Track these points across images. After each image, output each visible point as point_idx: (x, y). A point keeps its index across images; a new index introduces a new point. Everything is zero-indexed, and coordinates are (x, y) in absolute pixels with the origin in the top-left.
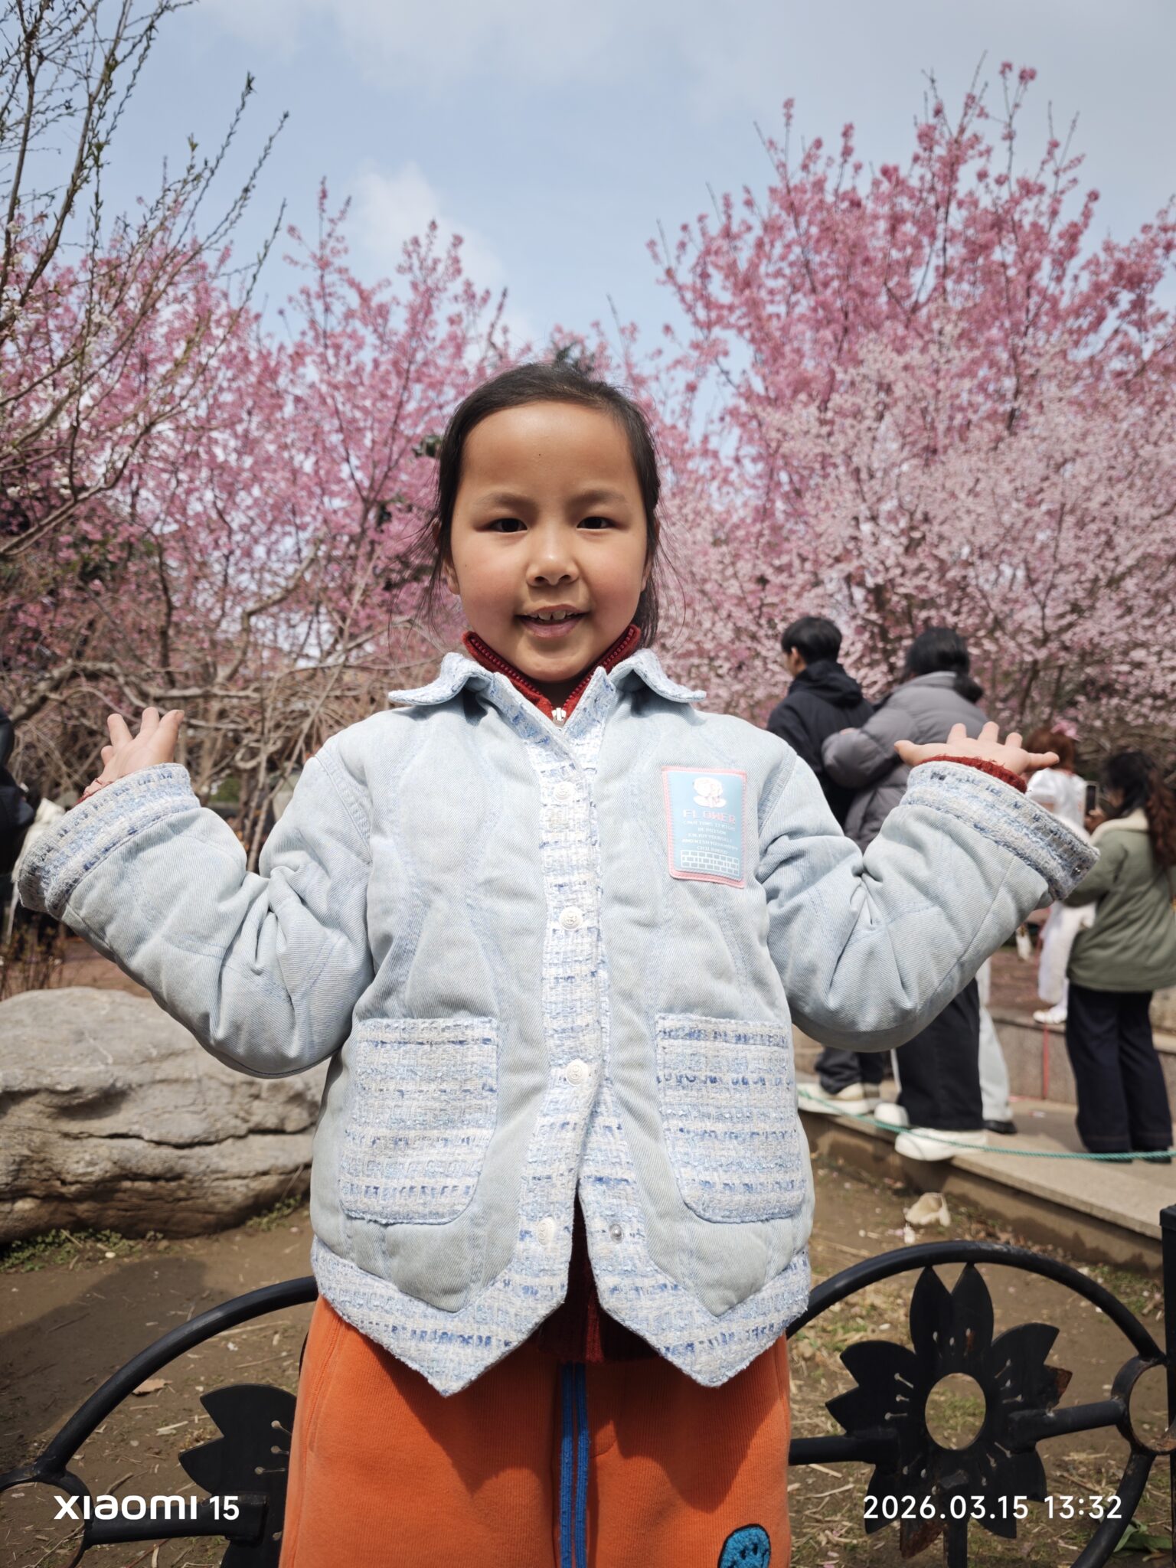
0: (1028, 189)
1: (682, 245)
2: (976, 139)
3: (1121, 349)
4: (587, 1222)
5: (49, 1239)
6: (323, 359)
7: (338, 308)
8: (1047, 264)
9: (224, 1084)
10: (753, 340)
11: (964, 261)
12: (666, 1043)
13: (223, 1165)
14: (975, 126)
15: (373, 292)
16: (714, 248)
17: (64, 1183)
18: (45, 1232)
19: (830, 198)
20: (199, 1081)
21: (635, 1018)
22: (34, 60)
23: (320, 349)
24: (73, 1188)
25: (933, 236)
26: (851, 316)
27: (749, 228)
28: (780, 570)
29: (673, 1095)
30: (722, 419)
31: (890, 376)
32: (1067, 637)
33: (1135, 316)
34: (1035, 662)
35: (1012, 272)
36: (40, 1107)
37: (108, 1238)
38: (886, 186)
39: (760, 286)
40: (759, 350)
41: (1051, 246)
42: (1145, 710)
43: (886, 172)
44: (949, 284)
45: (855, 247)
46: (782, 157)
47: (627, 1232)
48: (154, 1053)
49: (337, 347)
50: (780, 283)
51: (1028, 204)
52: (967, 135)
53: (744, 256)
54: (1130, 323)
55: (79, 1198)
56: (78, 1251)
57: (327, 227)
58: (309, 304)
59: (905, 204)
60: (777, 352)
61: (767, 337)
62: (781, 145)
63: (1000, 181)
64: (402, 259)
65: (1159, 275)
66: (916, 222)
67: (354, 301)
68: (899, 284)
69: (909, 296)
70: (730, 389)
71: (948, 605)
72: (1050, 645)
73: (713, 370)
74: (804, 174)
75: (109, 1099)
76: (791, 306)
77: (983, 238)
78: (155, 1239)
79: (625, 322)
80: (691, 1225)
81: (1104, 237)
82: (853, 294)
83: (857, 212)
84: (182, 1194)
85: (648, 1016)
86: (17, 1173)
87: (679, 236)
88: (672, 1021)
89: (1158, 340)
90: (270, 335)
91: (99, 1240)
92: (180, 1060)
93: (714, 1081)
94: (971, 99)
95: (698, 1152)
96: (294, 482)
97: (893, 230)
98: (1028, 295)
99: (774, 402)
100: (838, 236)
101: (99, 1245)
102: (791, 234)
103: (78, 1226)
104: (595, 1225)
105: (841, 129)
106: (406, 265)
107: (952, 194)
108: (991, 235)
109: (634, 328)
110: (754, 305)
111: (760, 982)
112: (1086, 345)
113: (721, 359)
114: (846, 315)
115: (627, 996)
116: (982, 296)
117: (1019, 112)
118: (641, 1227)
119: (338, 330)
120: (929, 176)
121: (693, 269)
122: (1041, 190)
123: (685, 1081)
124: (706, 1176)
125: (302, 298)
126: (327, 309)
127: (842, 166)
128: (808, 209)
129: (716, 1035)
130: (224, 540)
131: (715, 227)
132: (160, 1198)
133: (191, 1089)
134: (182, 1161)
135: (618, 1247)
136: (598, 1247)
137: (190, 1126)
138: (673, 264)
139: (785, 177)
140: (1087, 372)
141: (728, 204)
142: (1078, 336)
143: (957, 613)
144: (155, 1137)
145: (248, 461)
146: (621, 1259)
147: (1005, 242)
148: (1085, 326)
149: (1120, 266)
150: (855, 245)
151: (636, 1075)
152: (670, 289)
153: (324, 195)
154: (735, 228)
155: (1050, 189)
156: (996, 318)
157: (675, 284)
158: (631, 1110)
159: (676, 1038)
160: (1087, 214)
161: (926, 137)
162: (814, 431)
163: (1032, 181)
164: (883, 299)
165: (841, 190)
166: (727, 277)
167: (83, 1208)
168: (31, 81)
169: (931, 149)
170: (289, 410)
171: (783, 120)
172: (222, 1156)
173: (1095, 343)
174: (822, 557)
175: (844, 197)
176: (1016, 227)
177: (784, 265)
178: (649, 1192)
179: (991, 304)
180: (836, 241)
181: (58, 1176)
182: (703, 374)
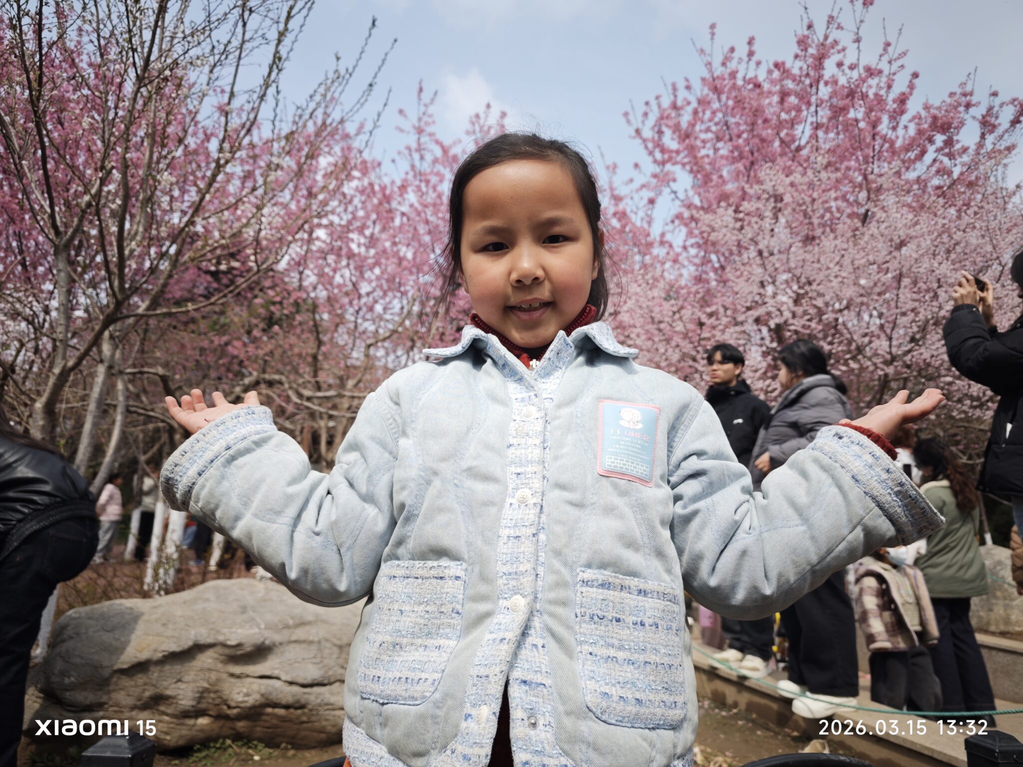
0: (871, 72)
1: (646, 114)
2: (836, 42)
3: (938, 172)
4: (512, 711)
5: (218, 745)
6: (419, 188)
7: (429, 157)
8: (885, 119)
9: (335, 645)
10: (691, 171)
11: (830, 119)
12: (584, 589)
13: (333, 700)
14: (834, 35)
15: (450, 147)
16: (666, 114)
17: (229, 707)
18: (215, 740)
19: (740, 82)
20: (319, 642)
21: (563, 570)
22: (247, 13)
23: (417, 183)
24: (235, 711)
25: (809, 104)
26: (756, 154)
27: (689, 103)
28: (711, 315)
29: (587, 627)
30: (673, 222)
31: (781, 190)
32: (907, 358)
33: (947, 150)
34: (886, 375)
35: (862, 125)
36: (216, 656)
37: (256, 746)
38: (776, 74)
39: (696, 138)
40: (695, 177)
41: (888, 107)
42: (965, 408)
43: (777, 65)
44: (820, 133)
45: (757, 112)
46: (709, 59)
47: (541, 722)
48: (291, 622)
49: (428, 182)
50: (710, 135)
51: (873, 82)
52: (830, 40)
53: (686, 118)
54: (944, 155)
55: (239, 718)
56: (237, 754)
57: (422, 109)
58: (411, 155)
59: (790, 84)
60: (707, 178)
61: (701, 169)
62: (708, 51)
63: (852, 67)
64: (469, 127)
65: (962, 123)
66: (797, 95)
67: (439, 152)
68: (787, 134)
69: (794, 141)
70: (678, 203)
71: (825, 338)
72: (895, 364)
73: (666, 191)
74: (723, 69)
75: (260, 652)
76: (716, 150)
77: (841, 104)
78: (286, 749)
79: (609, 162)
80: (591, 723)
81: (924, 100)
82: (757, 141)
83: (758, 91)
84: (304, 719)
85: (572, 569)
86: (200, 699)
87: (644, 108)
88: (589, 574)
89: (963, 165)
90: (386, 175)
91: (250, 748)
92: (307, 628)
93: (618, 620)
94: (831, 19)
95: (602, 670)
96: (400, 264)
97: (782, 101)
98: (874, 138)
99: (707, 210)
100: (746, 105)
101: (251, 751)
102: (716, 105)
103: (237, 737)
104: (516, 714)
105: (747, 40)
106: (471, 130)
107: (820, 77)
108: (847, 101)
109: (615, 166)
110: (692, 149)
111: (660, 554)
112: (915, 169)
113: (671, 184)
114: (752, 153)
115: (558, 553)
116: (843, 140)
117: (863, 25)
118: (552, 720)
119: (428, 170)
120: (805, 67)
121: (653, 128)
122: (880, 72)
123: (596, 618)
124: (606, 689)
125: (406, 152)
126: (422, 158)
127: (748, 62)
128: (726, 89)
129: (622, 588)
130: (355, 302)
131: (666, 102)
132: (290, 721)
133: (314, 647)
134: (306, 696)
135: (532, 732)
136: (517, 731)
137: (312, 673)
138: (640, 126)
139: (711, 71)
140: (915, 187)
141: (675, 89)
142: (908, 164)
143: (831, 343)
144: (289, 679)
145: (372, 252)
146: (533, 742)
147: (857, 106)
148: (913, 157)
149: (935, 118)
150: (756, 110)
151: (560, 610)
152: (639, 141)
153: (421, 90)
154: (679, 103)
155: (886, 72)
156: (853, 154)
157: (641, 138)
158: (553, 635)
159: (592, 586)
160: (911, 87)
161: (803, 43)
162: (731, 226)
163: (873, 67)
164: (777, 143)
165: (748, 77)
166: (674, 132)
167: (241, 725)
168: (244, 25)
169: (806, 50)
170: (397, 222)
171: (709, 36)
172: (332, 694)
173: (919, 170)
174: (739, 307)
175: (749, 82)
176: (864, 97)
177: (711, 124)
178: (560, 695)
179: (848, 145)
180: (744, 108)
181: (225, 702)
182: (660, 193)
